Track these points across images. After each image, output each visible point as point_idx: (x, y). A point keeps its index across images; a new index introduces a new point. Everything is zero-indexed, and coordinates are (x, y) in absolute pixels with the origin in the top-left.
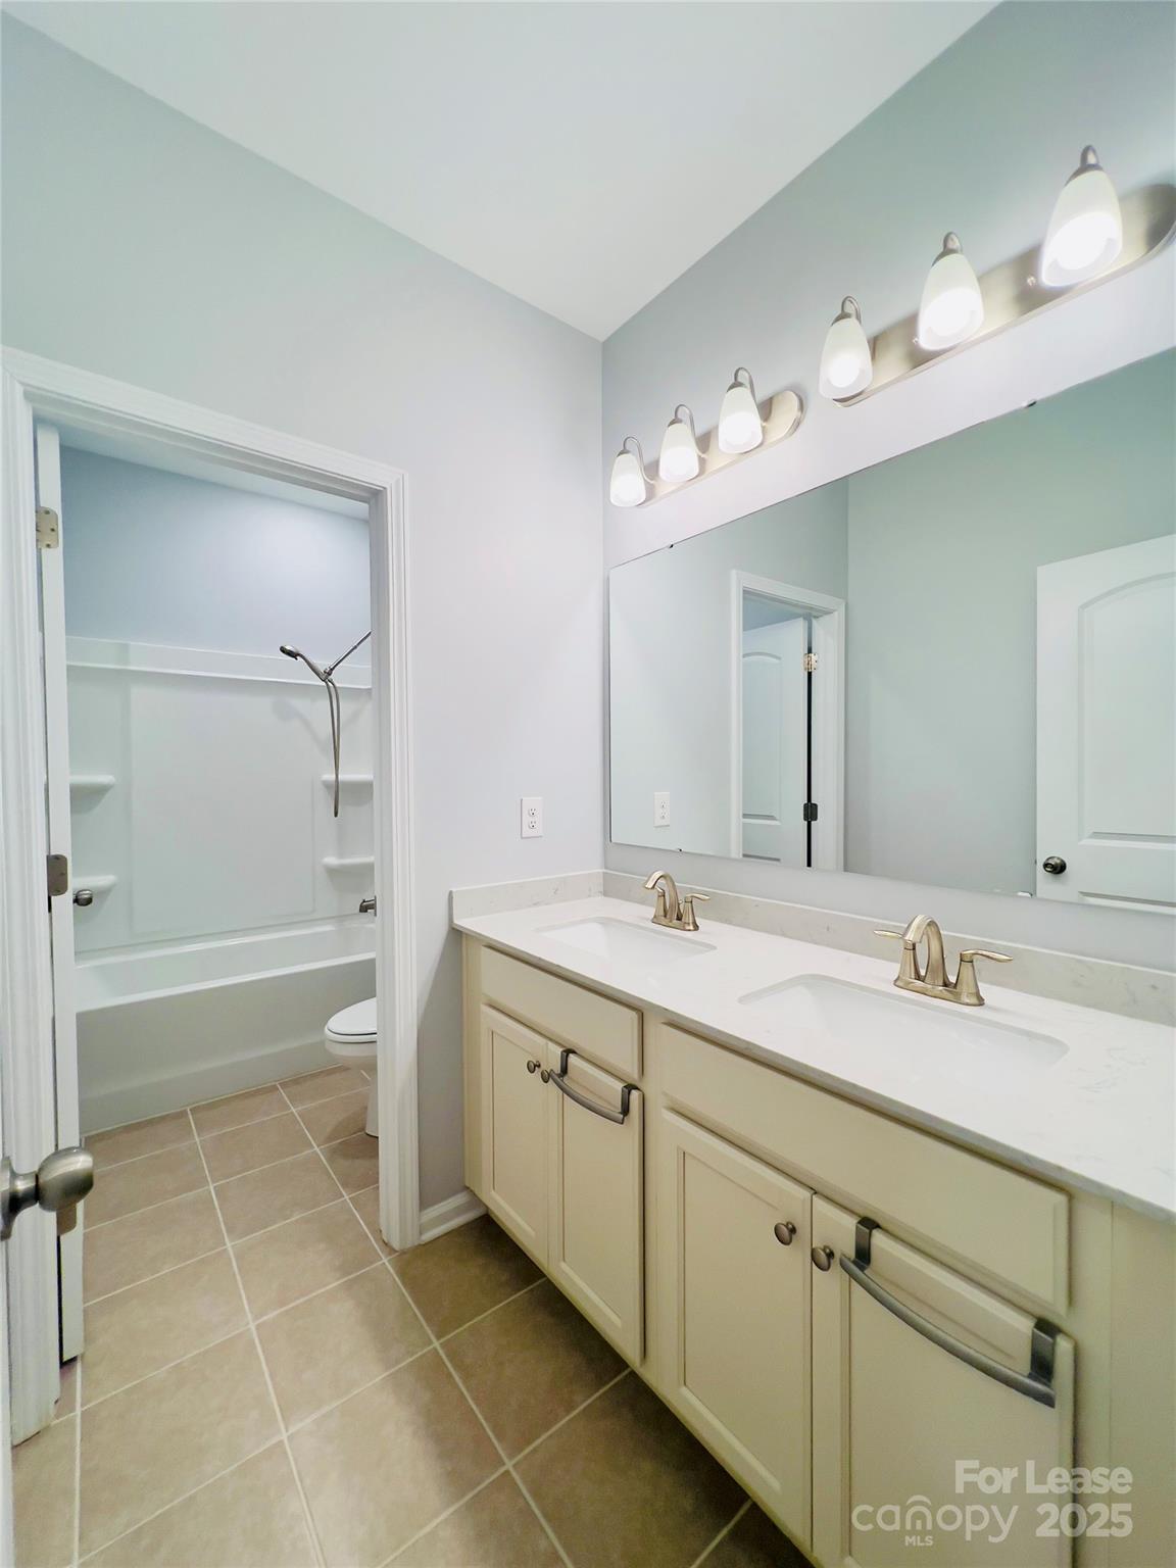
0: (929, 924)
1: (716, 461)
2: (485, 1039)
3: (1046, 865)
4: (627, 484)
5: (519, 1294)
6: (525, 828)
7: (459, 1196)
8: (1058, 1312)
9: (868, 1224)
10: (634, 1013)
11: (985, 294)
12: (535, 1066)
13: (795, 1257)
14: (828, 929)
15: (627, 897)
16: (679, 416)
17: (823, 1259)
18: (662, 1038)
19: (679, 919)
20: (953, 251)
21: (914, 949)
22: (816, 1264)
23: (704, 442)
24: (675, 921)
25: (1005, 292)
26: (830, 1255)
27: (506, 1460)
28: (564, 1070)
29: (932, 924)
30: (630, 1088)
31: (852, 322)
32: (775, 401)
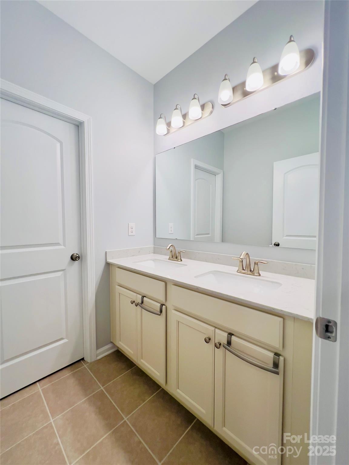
0: (246, 254)
1: (188, 123)
2: (117, 295)
3: (274, 244)
4: (161, 128)
5: (128, 371)
6: (130, 232)
7: (109, 344)
8: (280, 350)
9: (231, 334)
10: (164, 283)
11: (264, 76)
12: (133, 302)
13: (211, 346)
14: (219, 259)
15: (161, 253)
16: (177, 107)
17: (218, 346)
18: (172, 289)
19: (176, 258)
20: (255, 62)
21: (242, 262)
22: (217, 348)
23: (185, 116)
24: (175, 259)
25: (269, 77)
26: (220, 344)
27: (124, 418)
28: (142, 302)
29: (247, 254)
30: (162, 305)
31: (227, 81)
32: (205, 105)
